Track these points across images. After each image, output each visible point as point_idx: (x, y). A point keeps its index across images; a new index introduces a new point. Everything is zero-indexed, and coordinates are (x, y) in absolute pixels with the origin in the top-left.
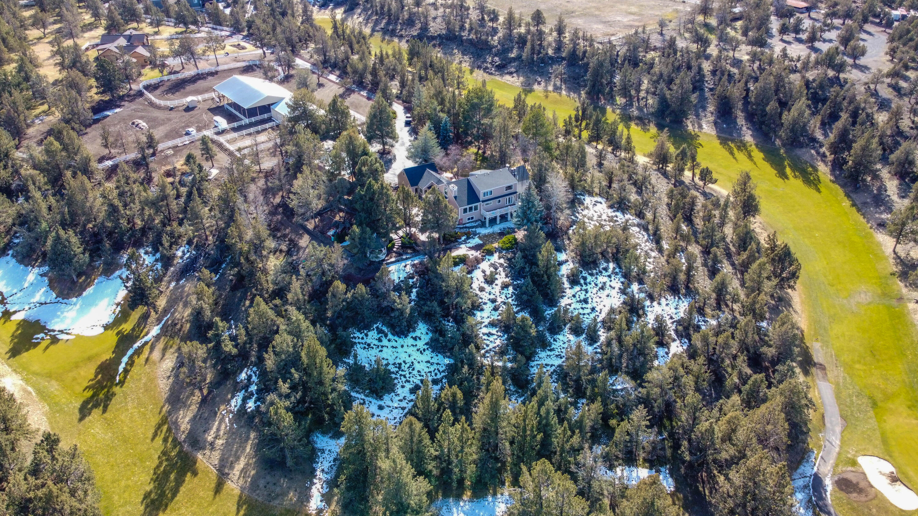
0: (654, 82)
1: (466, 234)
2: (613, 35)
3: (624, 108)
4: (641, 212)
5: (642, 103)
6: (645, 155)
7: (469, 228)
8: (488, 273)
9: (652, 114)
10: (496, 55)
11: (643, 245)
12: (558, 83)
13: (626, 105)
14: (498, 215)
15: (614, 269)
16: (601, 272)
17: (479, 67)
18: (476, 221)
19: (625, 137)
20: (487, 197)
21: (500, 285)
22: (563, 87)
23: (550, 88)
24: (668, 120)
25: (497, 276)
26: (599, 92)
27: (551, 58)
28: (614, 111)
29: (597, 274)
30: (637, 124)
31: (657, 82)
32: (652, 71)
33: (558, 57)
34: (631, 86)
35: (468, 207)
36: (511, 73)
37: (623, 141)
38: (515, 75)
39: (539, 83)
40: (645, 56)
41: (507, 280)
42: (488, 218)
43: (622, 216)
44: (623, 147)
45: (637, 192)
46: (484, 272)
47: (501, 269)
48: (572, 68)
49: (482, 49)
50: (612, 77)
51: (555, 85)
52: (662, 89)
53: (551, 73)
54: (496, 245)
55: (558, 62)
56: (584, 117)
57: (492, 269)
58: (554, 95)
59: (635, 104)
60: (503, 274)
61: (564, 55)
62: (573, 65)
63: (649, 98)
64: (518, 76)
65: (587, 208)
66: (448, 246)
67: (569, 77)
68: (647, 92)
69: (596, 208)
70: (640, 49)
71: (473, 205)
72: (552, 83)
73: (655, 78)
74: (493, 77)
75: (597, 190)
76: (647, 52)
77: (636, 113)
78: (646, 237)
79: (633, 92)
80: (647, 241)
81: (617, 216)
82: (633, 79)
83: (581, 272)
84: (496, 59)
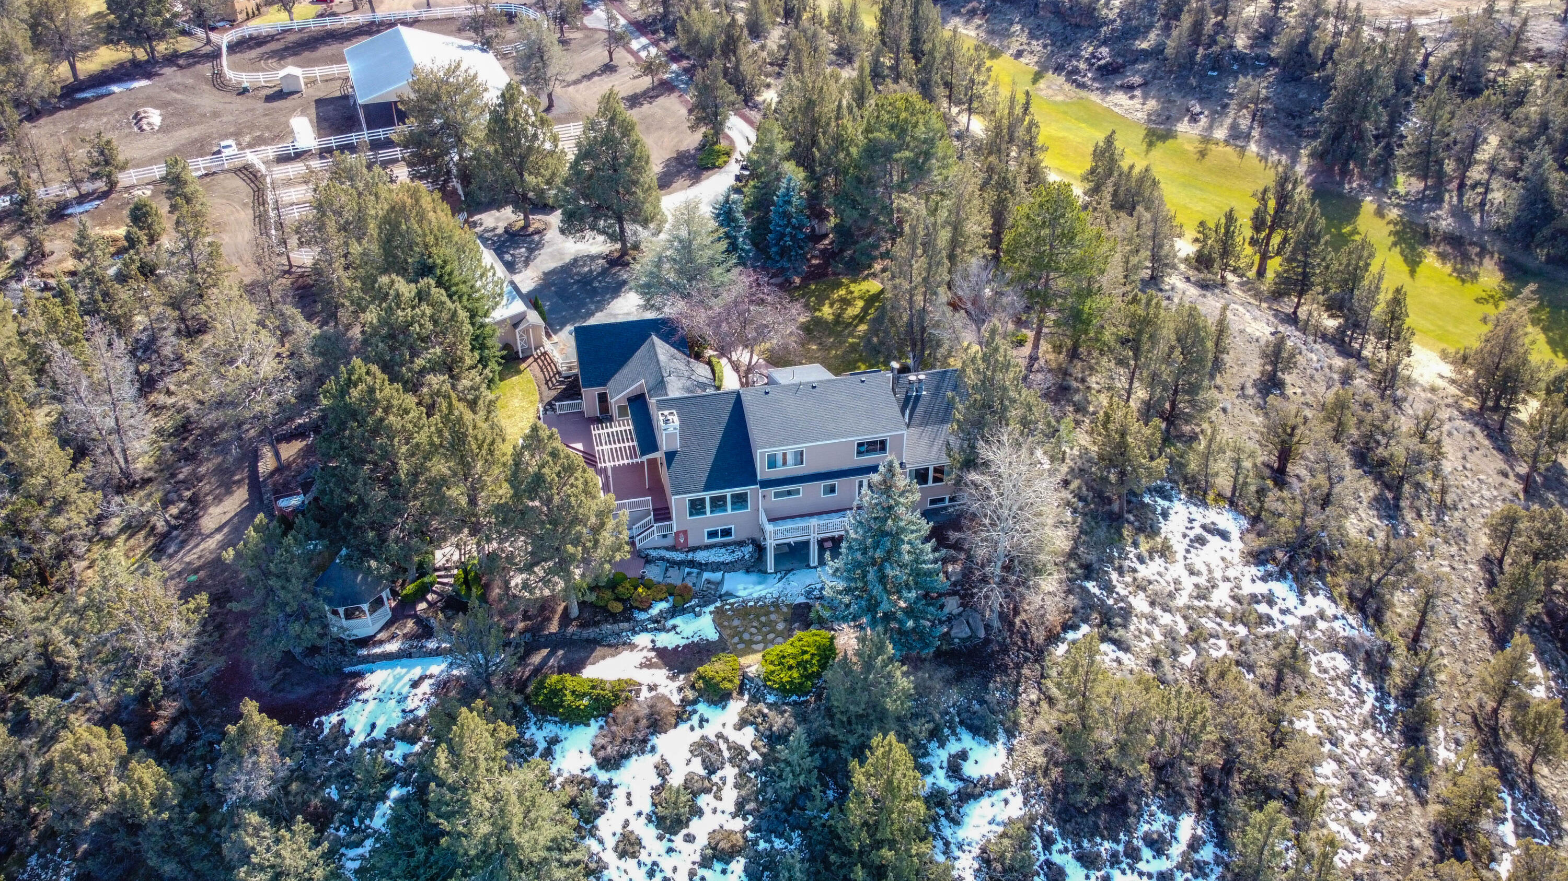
0: (1519, 142)
1: (671, 591)
2: (1425, 13)
3: (1414, 206)
4: (1370, 592)
5: (1472, 198)
6: (1444, 355)
7: (703, 567)
8: (676, 779)
9: (1498, 231)
10: (1105, 43)
11: (1350, 738)
12: (1244, 124)
13: (1422, 200)
14: (814, 537)
15: (1195, 845)
16: (1133, 855)
17: (1059, 69)
18: (741, 544)
19: (1384, 297)
20: (780, 472)
21: (702, 840)
22: (1255, 133)
23: (1220, 133)
24: (1541, 254)
25: (704, 801)
26: (1350, 155)
27: (1240, 58)
28: (1380, 213)
29: (1114, 860)
30: (1442, 256)
31: (1529, 143)
32: (1519, 113)
33: (1257, 58)
34: (1448, 147)
35: (707, 496)
36: (1129, 88)
37: (1379, 311)
38: (1138, 93)
39: (1194, 119)
40: (1504, 73)
41: (738, 824)
42: (770, 544)
43: (1292, 600)
44: (1377, 326)
45: (1378, 502)
46: (663, 770)
47: (730, 772)
48: (1290, 88)
49: (1077, 26)
50: (1396, 118)
51: (1234, 127)
52: (1539, 165)
53: (1231, 96)
54: (753, 664)
55: (1255, 68)
56: (1279, 219)
57: (697, 767)
58: (1224, 152)
59: (1450, 198)
60: (730, 795)
61: (1275, 52)
62: (1296, 79)
63: (1494, 185)
64: (1145, 97)
65: (1165, 552)
66: (591, 633)
67: (1277, 110)
68: (1492, 169)
69: (1199, 558)
70: (1494, 54)
71: (728, 493)
72: (1228, 121)
73: (1523, 131)
74: (1083, 93)
75: (1224, 483)
76: (1511, 63)
77: (1446, 223)
78: (1370, 699)
79: (1449, 166)
80: (1369, 722)
81: (1270, 600)
82: (1459, 128)
83: (1048, 842)
84: (1105, 51)
